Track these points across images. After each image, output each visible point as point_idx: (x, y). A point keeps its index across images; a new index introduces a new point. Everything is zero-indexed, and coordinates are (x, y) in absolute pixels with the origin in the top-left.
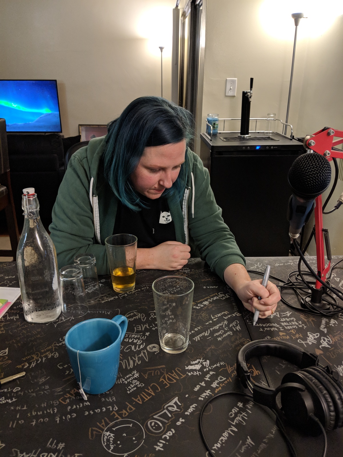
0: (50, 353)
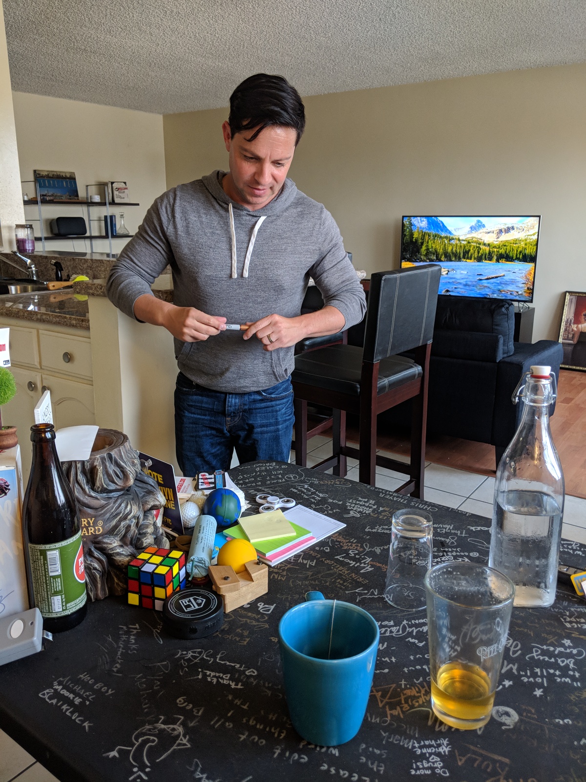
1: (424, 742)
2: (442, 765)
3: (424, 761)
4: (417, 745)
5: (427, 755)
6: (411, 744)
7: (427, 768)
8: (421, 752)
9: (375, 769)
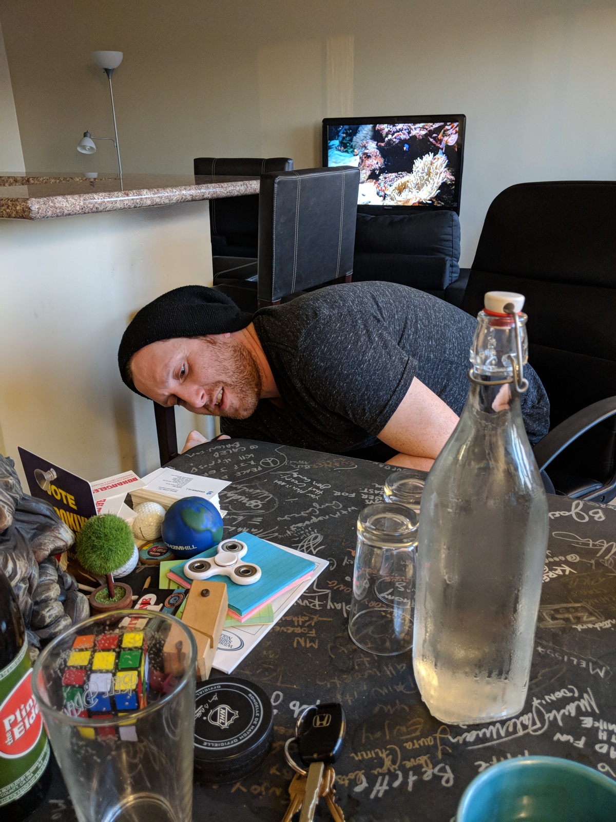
0: (429, 762)
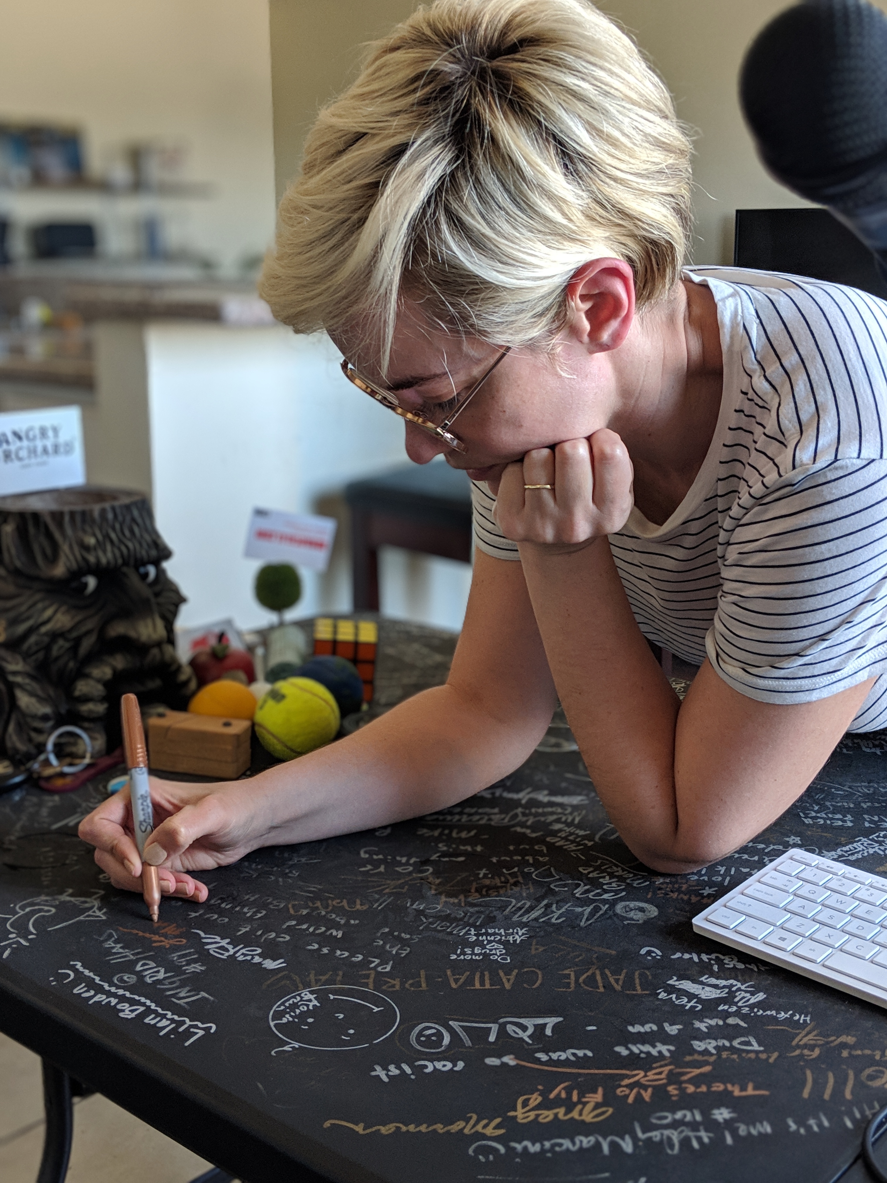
1: (487, 931)
2: (504, 951)
3: (476, 948)
4: (473, 932)
5: (485, 942)
6: (464, 931)
7: (479, 955)
8: (477, 940)
9: (394, 952)
